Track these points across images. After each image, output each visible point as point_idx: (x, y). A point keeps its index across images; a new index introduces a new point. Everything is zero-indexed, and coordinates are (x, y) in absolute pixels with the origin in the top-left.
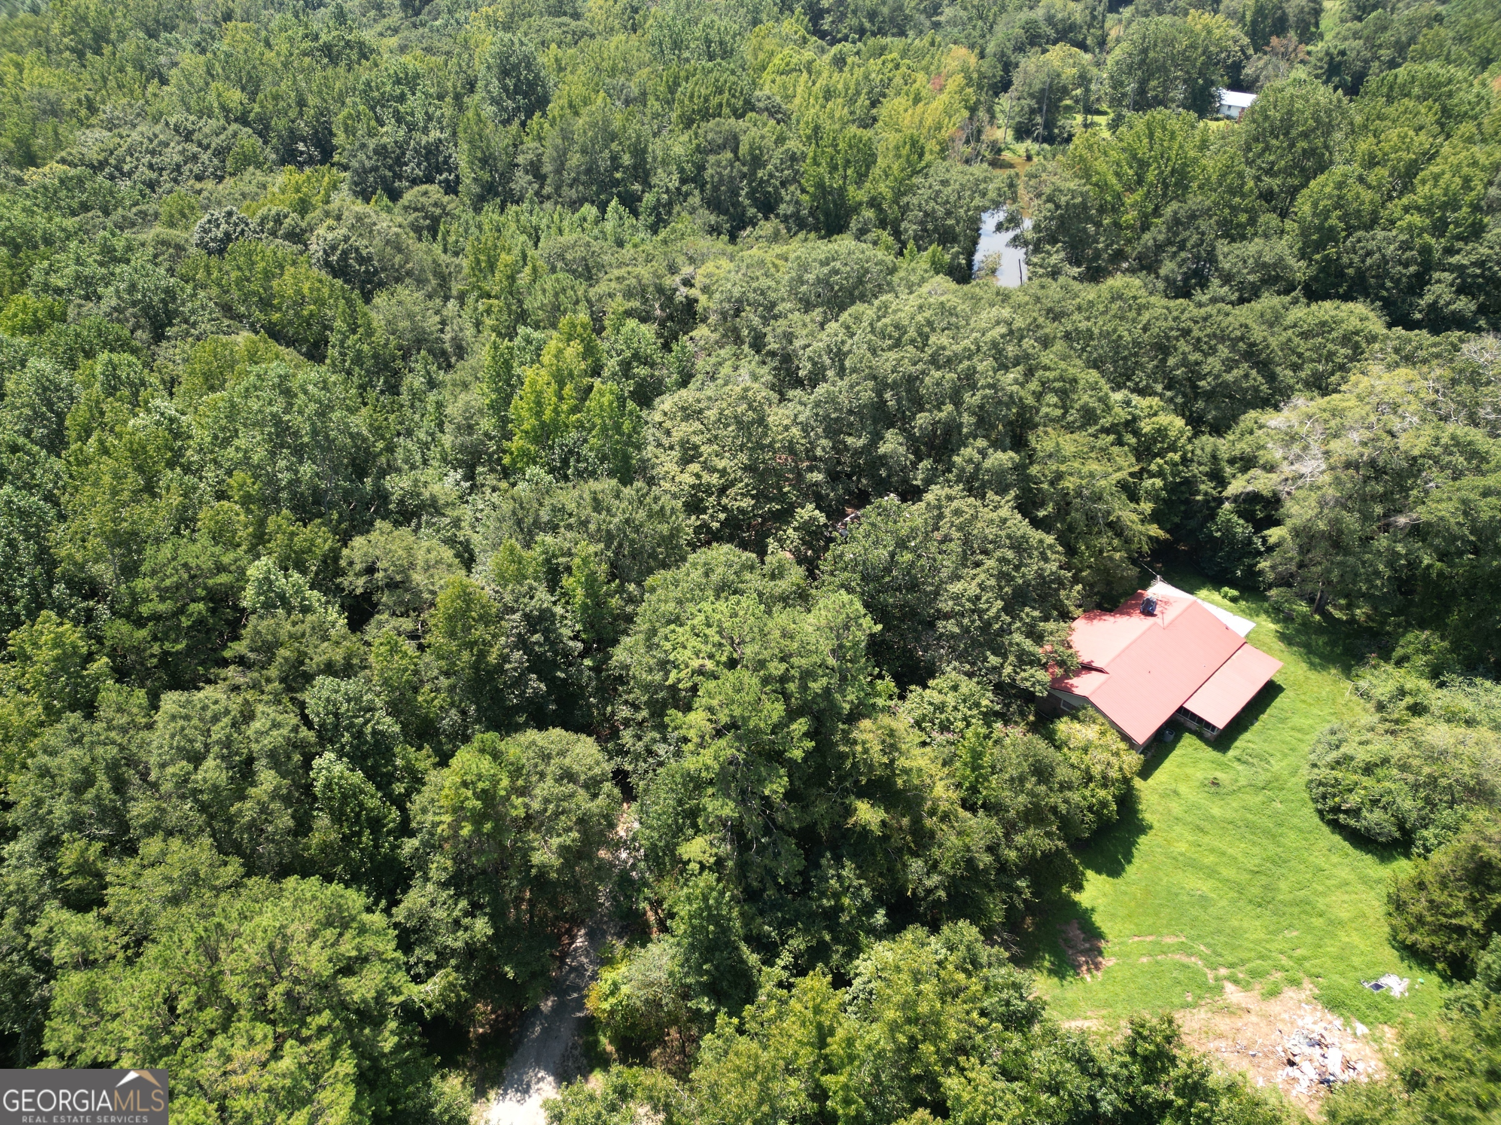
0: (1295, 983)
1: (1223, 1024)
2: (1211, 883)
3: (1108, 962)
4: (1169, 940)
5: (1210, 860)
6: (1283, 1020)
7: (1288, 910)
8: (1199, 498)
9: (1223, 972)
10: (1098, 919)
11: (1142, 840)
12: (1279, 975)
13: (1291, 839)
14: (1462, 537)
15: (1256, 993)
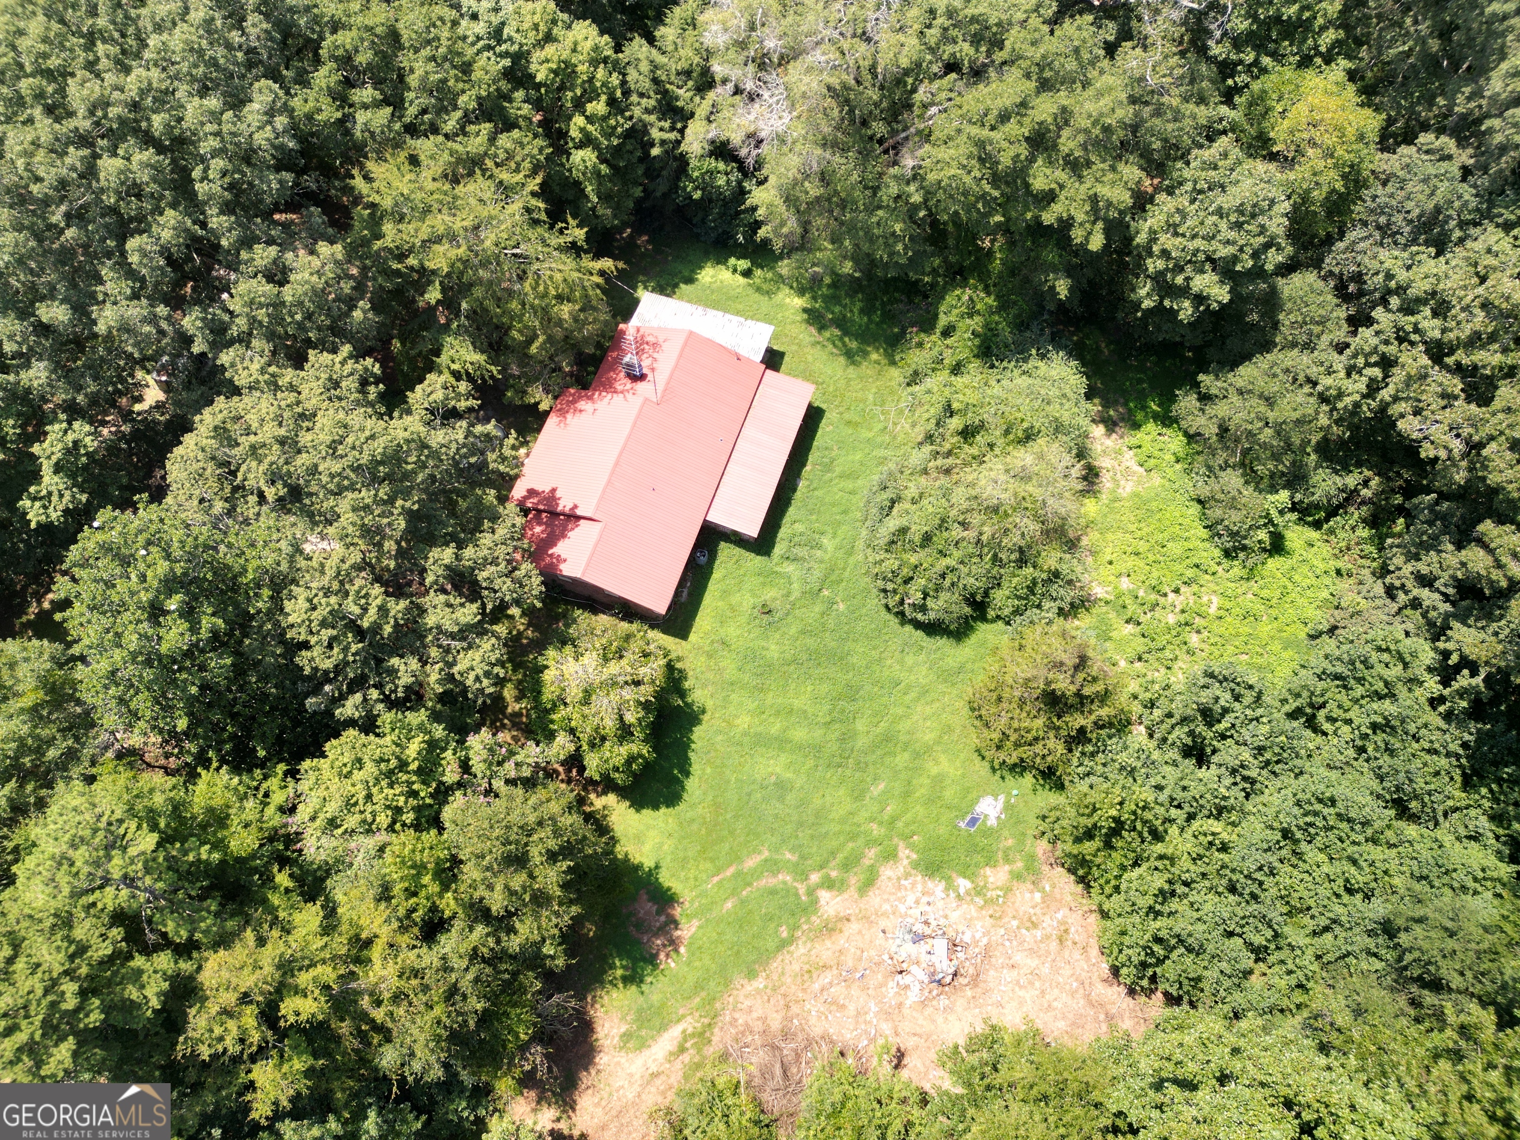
0: (891, 856)
1: (825, 950)
2: (784, 758)
3: (687, 930)
4: (751, 863)
5: (775, 729)
6: (885, 914)
7: (870, 758)
8: (655, 151)
9: (815, 878)
10: (666, 879)
11: (698, 733)
12: (872, 854)
13: (859, 654)
14: (983, 196)
15: (852, 892)
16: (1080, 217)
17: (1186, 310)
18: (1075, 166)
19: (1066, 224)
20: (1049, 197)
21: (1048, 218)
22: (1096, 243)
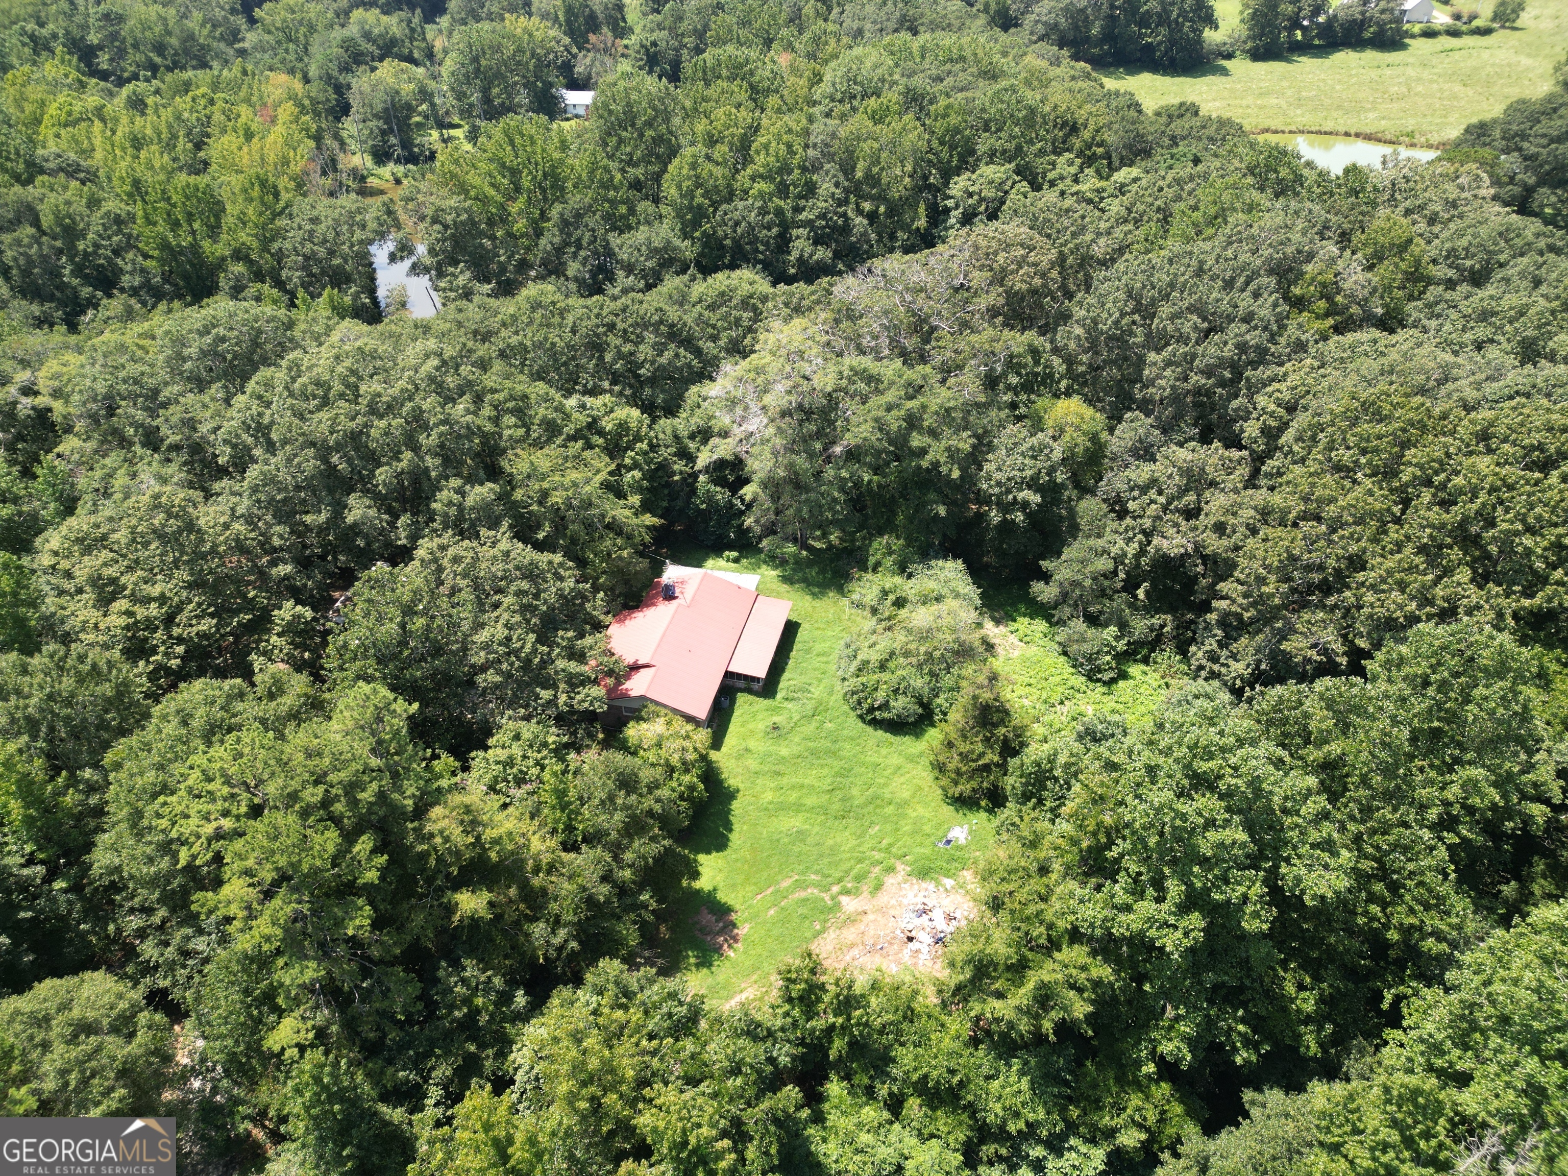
0: (890, 870)
1: (850, 934)
2: (801, 817)
3: (743, 930)
4: (786, 884)
5: (793, 796)
6: (893, 906)
7: (865, 811)
8: (676, 478)
9: (835, 889)
10: (722, 896)
11: (735, 805)
12: (877, 870)
13: (848, 749)
14: (884, 450)
15: (866, 894)
16: (943, 460)
17: (1019, 517)
18: (934, 433)
19: (936, 465)
20: (923, 452)
21: (925, 464)
22: (956, 474)
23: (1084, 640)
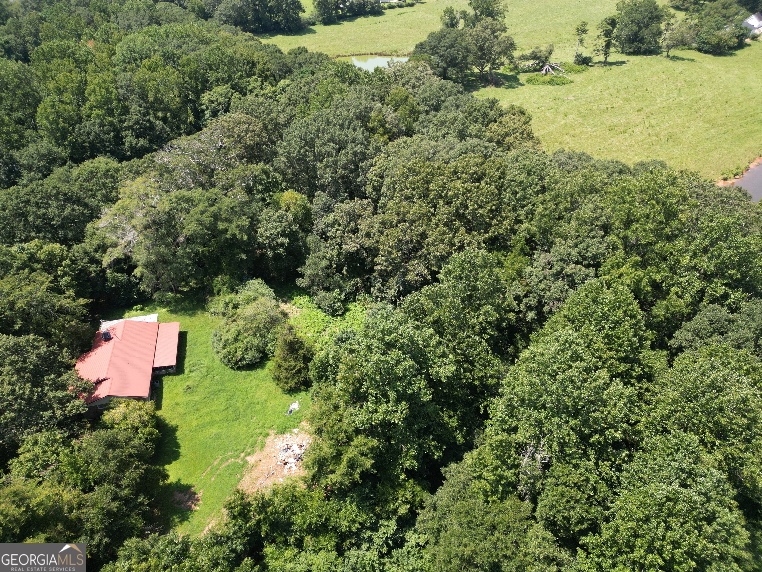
0: (267, 435)
1: (256, 473)
2: (215, 427)
3: (200, 494)
4: (216, 462)
5: (208, 419)
6: (273, 452)
7: (247, 412)
9: (242, 455)
10: (184, 482)
11: (178, 434)
12: (260, 438)
13: (230, 385)
14: (206, 234)
15: (258, 451)
16: (237, 232)
17: (281, 251)
18: (229, 220)
19: (234, 235)
20: (226, 231)
21: (229, 236)
22: (245, 238)
23: (326, 299)
